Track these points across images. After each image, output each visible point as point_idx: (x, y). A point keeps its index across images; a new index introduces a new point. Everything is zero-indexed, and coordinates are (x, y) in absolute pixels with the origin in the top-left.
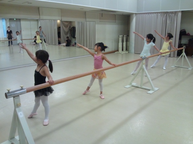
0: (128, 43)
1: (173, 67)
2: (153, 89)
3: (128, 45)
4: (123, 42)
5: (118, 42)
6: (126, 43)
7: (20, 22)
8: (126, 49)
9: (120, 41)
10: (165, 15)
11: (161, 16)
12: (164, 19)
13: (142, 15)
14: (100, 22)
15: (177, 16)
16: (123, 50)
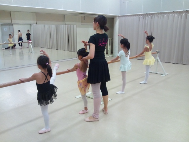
11: (143, 19)
13: (125, 18)
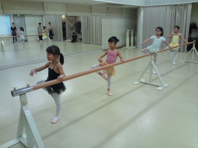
0: (136, 37)
1: (183, 62)
2: (162, 86)
3: (136, 40)
4: (130, 36)
5: (125, 37)
6: (133, 37)
7: (24, 18)
8: (134, 45)
9: (127, 35)
10: (175, 8)
11: (170, 9)
12: (173, 13)
13: (150, 8)
14: (106, 16)
15: (187, 8)
16: (130, 45)
